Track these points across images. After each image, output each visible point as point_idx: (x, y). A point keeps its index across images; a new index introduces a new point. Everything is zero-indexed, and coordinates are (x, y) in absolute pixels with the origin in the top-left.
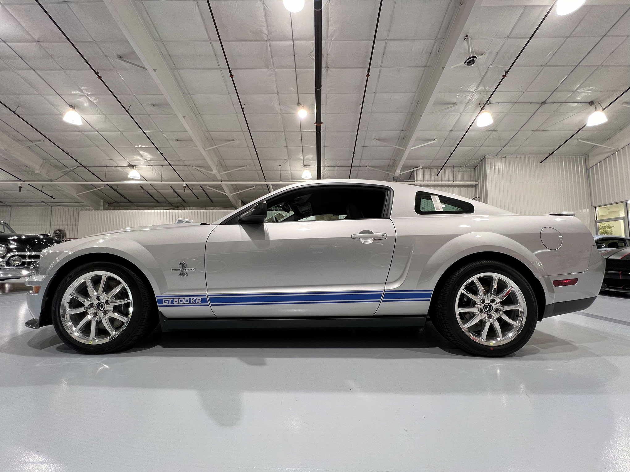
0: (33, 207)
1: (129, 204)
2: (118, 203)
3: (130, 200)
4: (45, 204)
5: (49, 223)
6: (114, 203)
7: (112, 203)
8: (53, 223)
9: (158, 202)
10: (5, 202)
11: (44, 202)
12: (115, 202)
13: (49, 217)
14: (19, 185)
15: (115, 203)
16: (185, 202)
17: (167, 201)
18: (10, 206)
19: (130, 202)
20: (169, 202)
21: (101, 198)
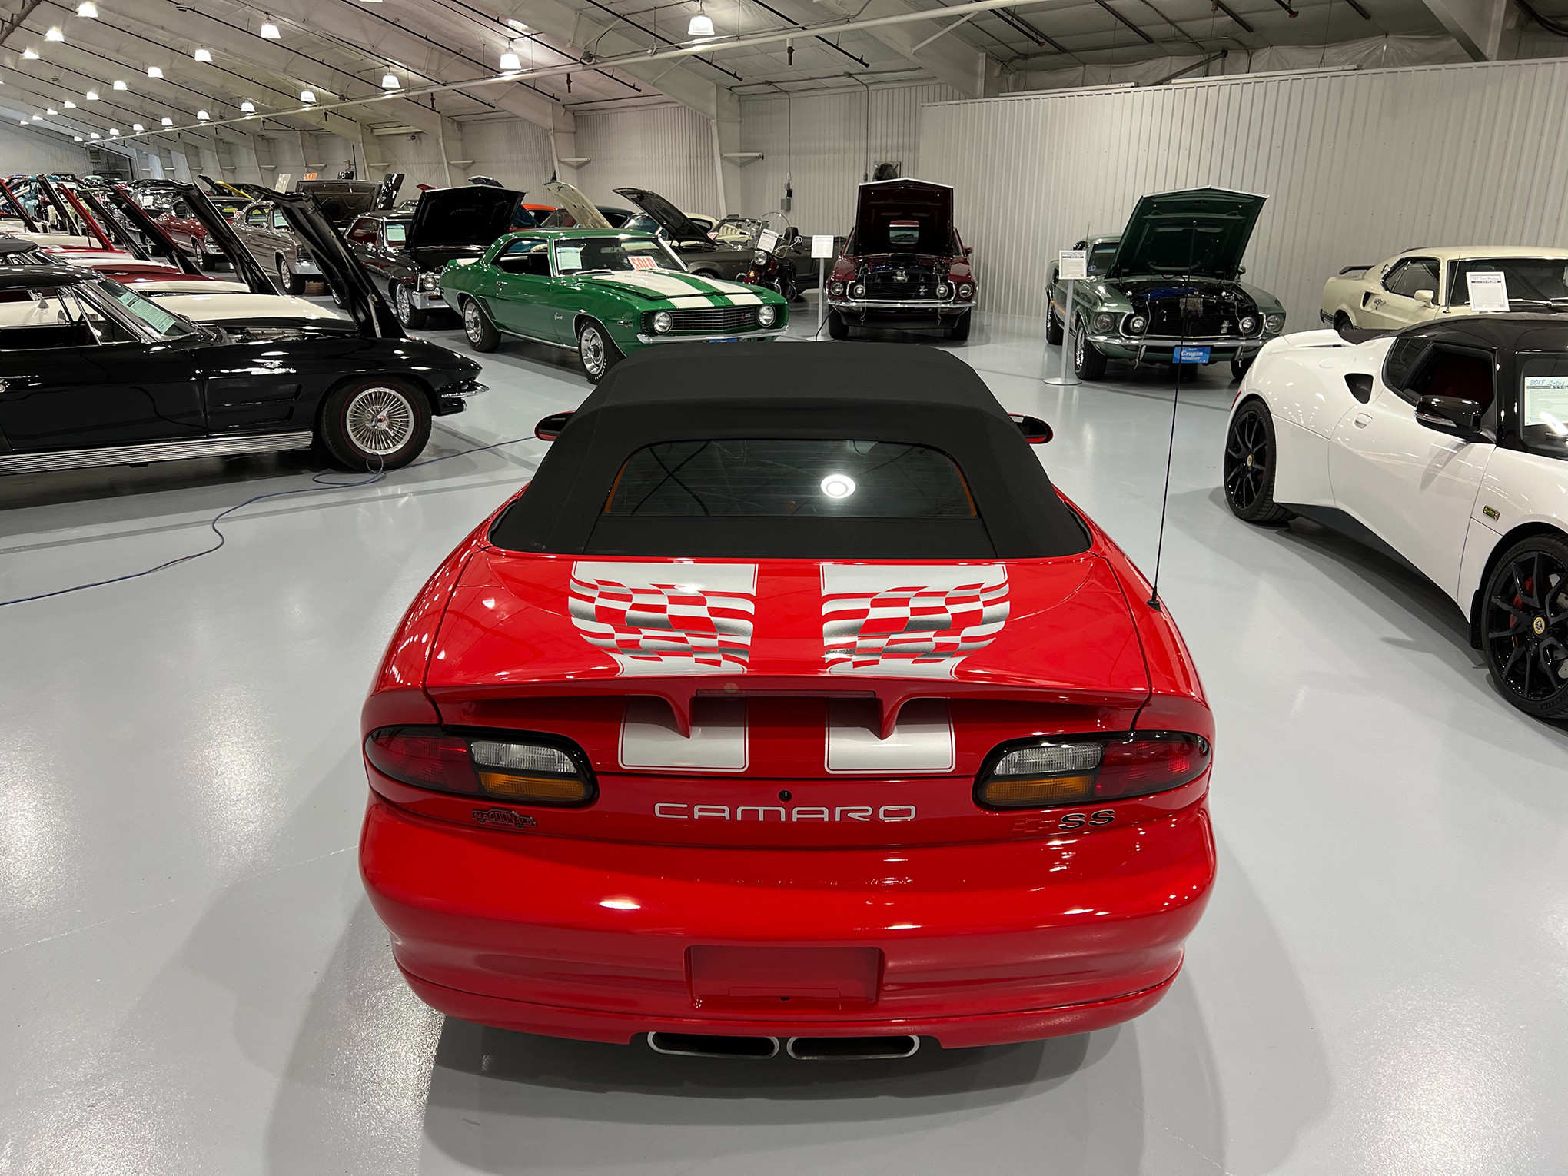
0: (830, 91)
1: (1059, 58)
2: (1026, 56)
3: (1063, 45)
4: (851, 79)
5: (863, 144)
6: (1015, 58)
7: (1010, 61)
8: (873, 142)
9: (1149, 40)
10: (778, 82)
11: (849, 75)
12: (1017, 55)
13: (864, 123)
14: (788, 46)
15: (1018, 58)
16: (1249, 28)
17: (1180, 33)
18: (786, 92)
19: (1062, 50)
20: (1187, 35)
21: (981, 47)
